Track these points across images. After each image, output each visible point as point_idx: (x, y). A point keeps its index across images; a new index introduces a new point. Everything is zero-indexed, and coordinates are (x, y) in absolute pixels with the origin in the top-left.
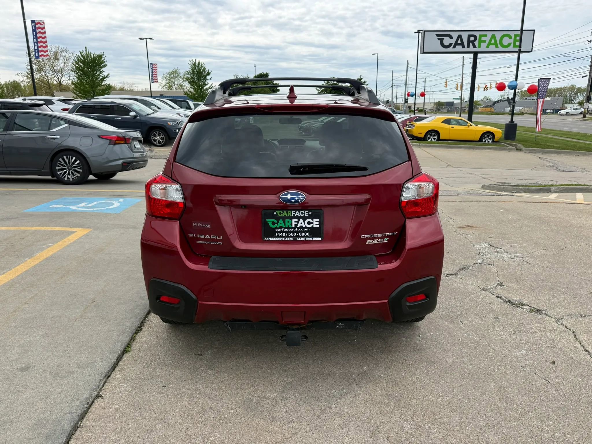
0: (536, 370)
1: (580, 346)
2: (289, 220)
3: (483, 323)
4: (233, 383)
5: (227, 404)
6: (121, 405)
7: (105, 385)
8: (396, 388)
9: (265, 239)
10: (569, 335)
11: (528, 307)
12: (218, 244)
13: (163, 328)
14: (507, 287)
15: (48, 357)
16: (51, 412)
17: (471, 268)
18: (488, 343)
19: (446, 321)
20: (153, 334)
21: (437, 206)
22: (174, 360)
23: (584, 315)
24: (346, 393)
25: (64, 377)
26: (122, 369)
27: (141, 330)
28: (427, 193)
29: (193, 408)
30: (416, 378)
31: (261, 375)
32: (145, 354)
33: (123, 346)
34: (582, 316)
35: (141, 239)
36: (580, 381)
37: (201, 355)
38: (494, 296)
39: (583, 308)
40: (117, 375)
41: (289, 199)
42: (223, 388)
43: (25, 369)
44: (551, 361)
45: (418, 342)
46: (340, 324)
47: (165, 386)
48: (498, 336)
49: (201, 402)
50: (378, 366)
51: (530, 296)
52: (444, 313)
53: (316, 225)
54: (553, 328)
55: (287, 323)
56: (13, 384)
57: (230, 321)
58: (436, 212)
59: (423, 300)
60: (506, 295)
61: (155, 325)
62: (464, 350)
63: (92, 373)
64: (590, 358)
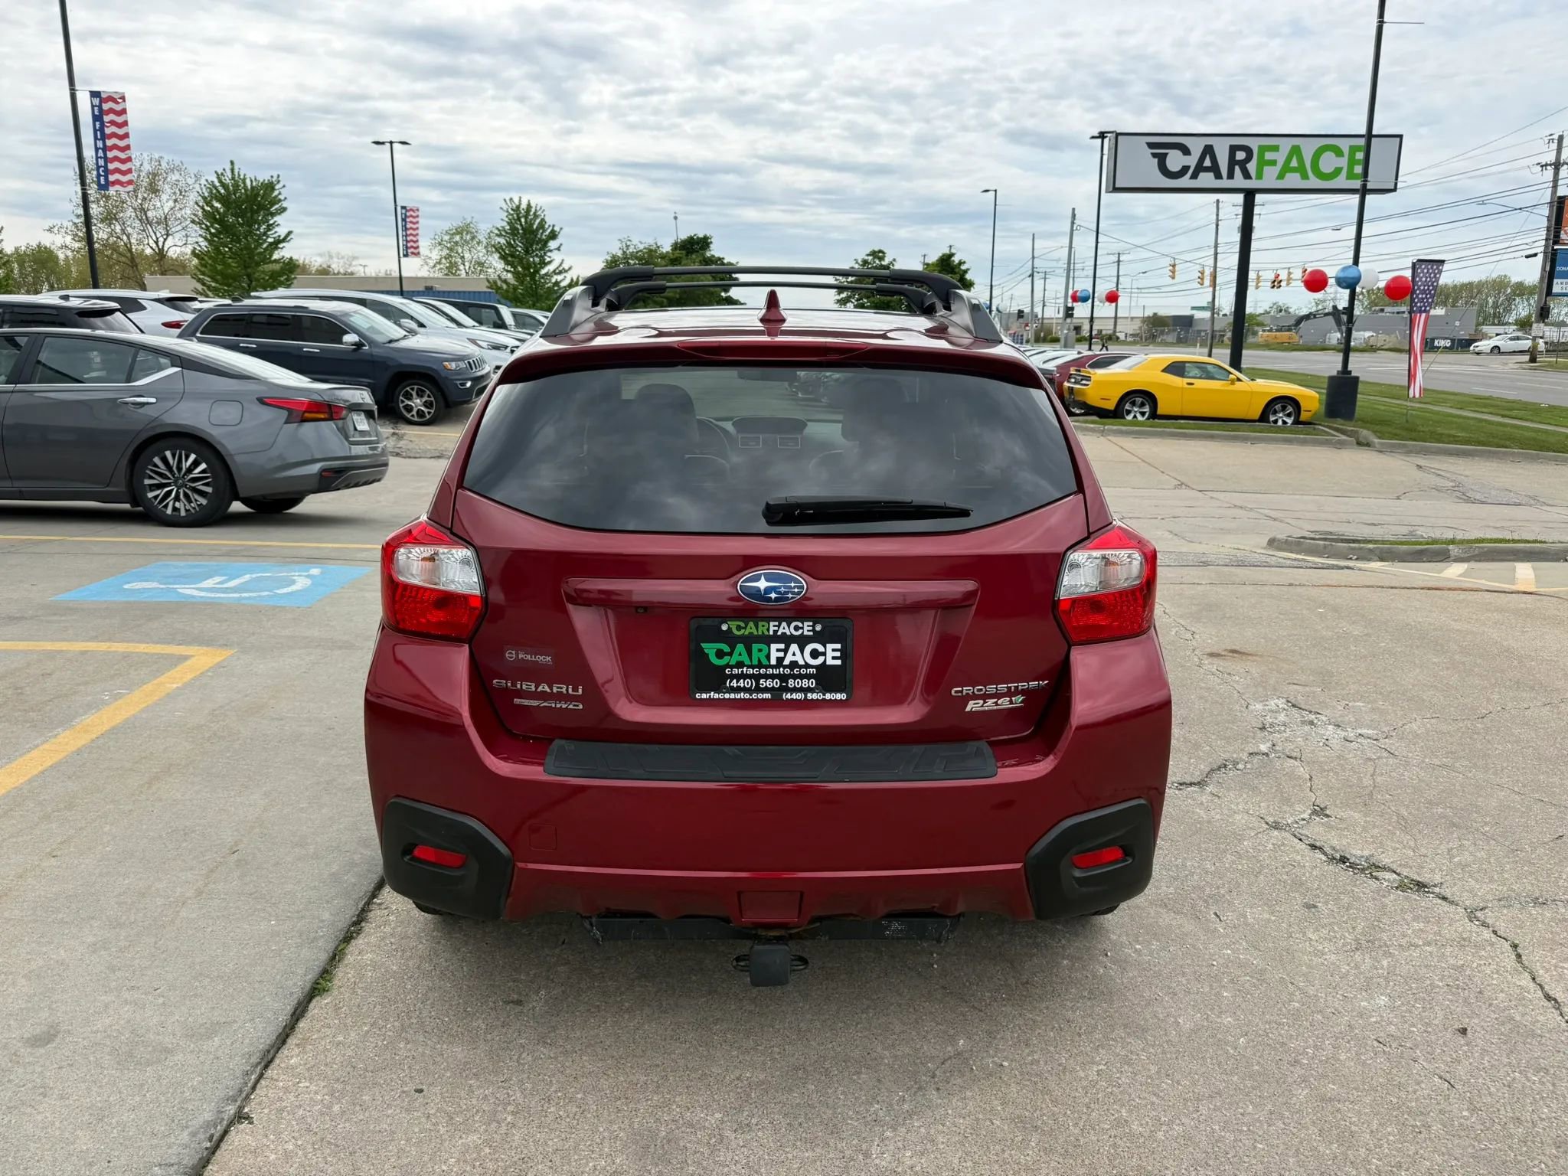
0: (1418, 1052)
1: (1532, 985)
2: (763, 646)
3: (1273, 918)
4: (604, 1083)
5: (589, 1143)
6: (299, 1143)
7: (258, 1086)
8: (1044, 1099)
9: (698, 696)
10: (1502, 953)
11: (1395, 876)
12: (571, 707)
13: (419, 926)
14: (1337, 821)
15: (106, 1006)
16: (109, 1162)
17: (1240, 766)
18: (1288, 975)
19: (1177, 913)
20: (391, 943)
21: (1152, 611)
22: (448, 1017)
23: (1540, 900)
24: (910, 1114)
25: (149, 1063)
26: (305, 1040)
27: (359, 932)
28: (1127, 579)
29: (495, 1152)
30: (1098, 1071)
31: (681, 1062)
32: (370, 1000)
33: (310, 976)
34: (1535, 901)
35: (367, 690)
36: (1534, 1083)
37: (519, 1003)
38: (1304, 846)
39: (1539, 881)
40: (292, 1057)
41: (762, 590)
42: (579, 1096)
43: (44, 1039)
44: (1456, 1027)
45: (1102, 971)
46: (896, 925)
47: (420, 1091)
48: (1316, 955)
49: (517, 1137)
50: (995, 1038)
51: (1398, 846)
52: (1172, 890)
53: (834, 658)
54: (1461, 934)
55: (753, 923)
56: (9, 1081)
57: (599, 916)
58: (1149, 627)
59: (1116, 862)
60: (1333, 840)
61: (396, 917)
62: (1225, 994)
63: (223, 1053)
64: (1560, 1018)
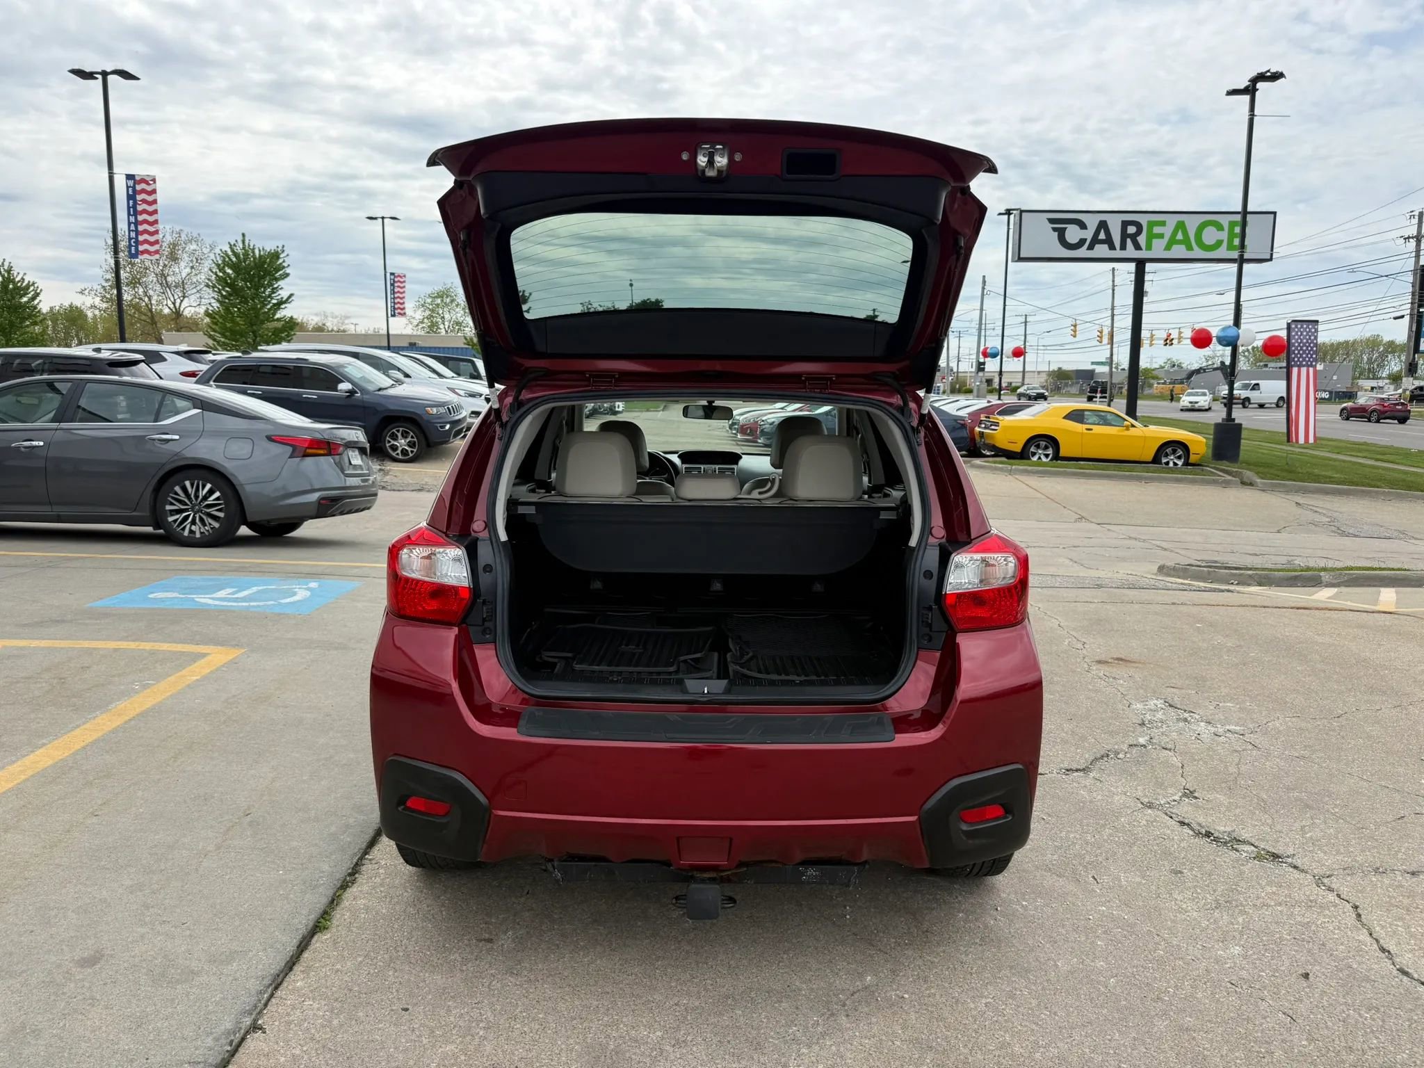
0: (1265, 992)
1: (1369, 939)
3: (1144, 882)
4: (562, 1006)
5: (549, 1053)
6: (305, 1049)
7: (270, 1003)
8: (939, 1025)
10: (1344, 913)
11: (1253, 848)
13: (406, 877)
14: (1204, 802)
15: (142, 937)
16: (147, 1059)
17: (1121, 756)
18: (1155, 928)
19: (1060, 876)
20: (381, 891)
21: (1025, 605)
22: (429, 951)
23: (1381, 870)
24: (823, 1035)
25: (178, 982)
26: (309, 967)
27: (353, 882)
28: (1004, 578)
29: (470, 1058)
30: (986, 1004)
31: (628, 990)
32: (363, 937)
33: (313, 916)
34: (1376, 870)
35: (373, 666)
36: (1366, 1019)
37: (490, 941)
38: (1174, 822)
39: (1380, 854)
40: (297, 981)
42: (541, 1016)
43: (91, 961)
44: (1300, 972)
45: (992, 922)
46: (812, 871)
47: (406, 1010)
48: (1180, 912)
49: (488, 1048)
50: (898, 975)
51: (1256, 823)
52: (1055, 857)
54: (1308, 896)
55: (690, 865)
56: (64, 993)
57: (560, 861)
58: (1023, 620)
59: (997, 818)
60: (1201, 819)
61: (385, 870)
62: (1099, 943)
63: (241, 975)
64: (1392, 966)
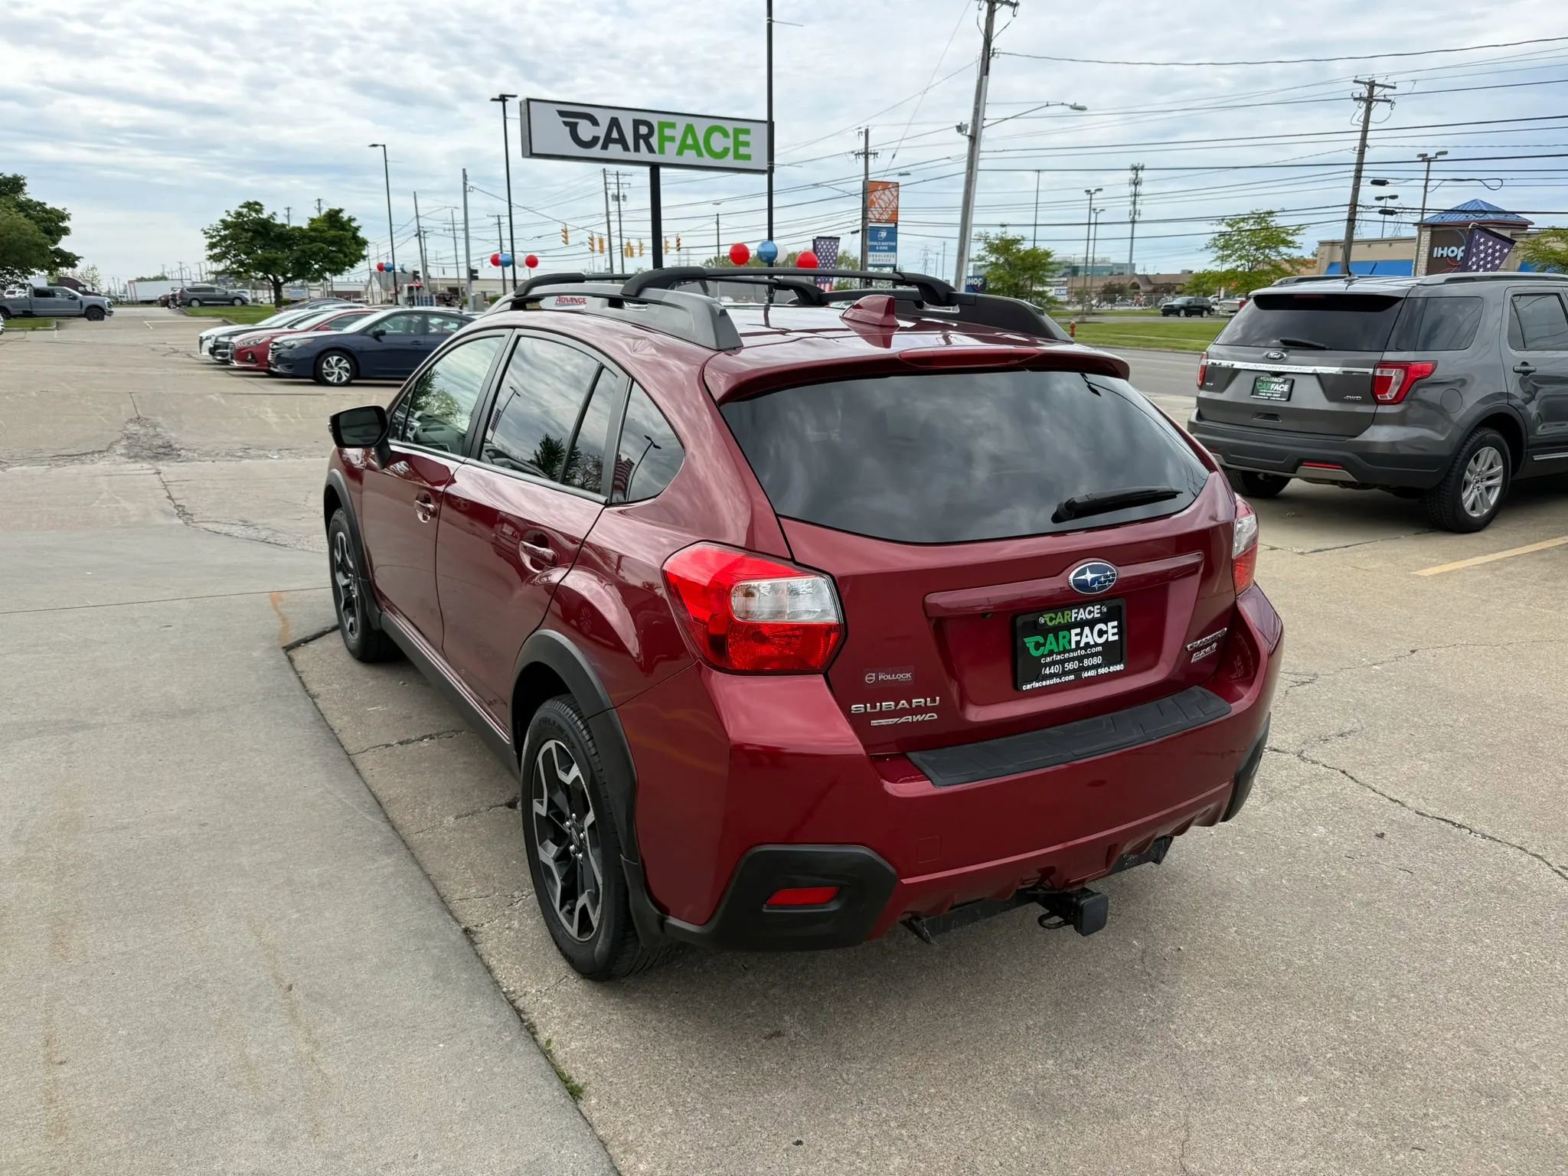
0: (1374, 856)
1: (1377, 795)
2: (1065, 633)
9: (1024, 688)
12: (927, 718)
27: (532, 1025)
32: (636, 1083)
34: (1321, 739)
36: (1443, 857)
39: (1309, 725)
41: (1089, 580)
44: (1374, 834)
46: (1131, 857)
47: (800, 1143)
53: (1113, 634)
54: (1310, 772)
64: (1411, 812)
